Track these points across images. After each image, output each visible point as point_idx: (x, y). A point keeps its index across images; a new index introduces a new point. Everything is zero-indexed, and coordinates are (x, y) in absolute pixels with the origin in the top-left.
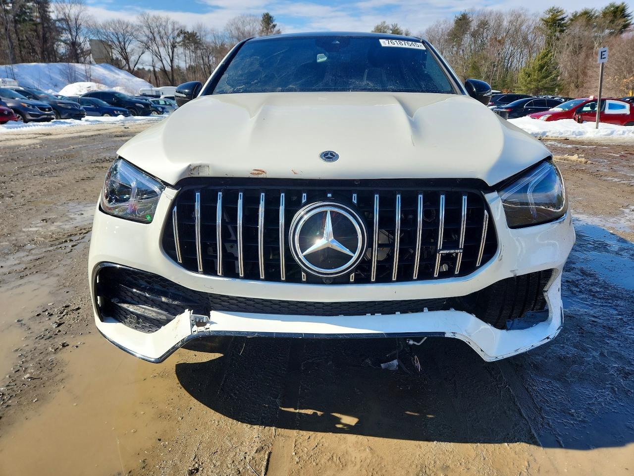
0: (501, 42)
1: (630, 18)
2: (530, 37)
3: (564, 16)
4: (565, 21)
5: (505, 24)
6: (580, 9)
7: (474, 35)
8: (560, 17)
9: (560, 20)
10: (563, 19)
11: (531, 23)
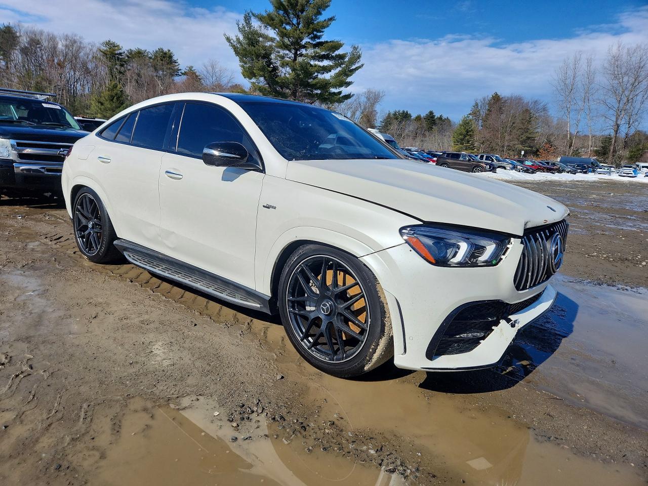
0: (61, 65)
1: (177, 64)
2: (90, 66)
3: (121, 51)
4: (122, 57)
5: (60, 46)
6: (134, 48)
7: (24, 51)
8: (118, 52)
9: (118, 54)
10: (120, 54)
11: (88, 51)
